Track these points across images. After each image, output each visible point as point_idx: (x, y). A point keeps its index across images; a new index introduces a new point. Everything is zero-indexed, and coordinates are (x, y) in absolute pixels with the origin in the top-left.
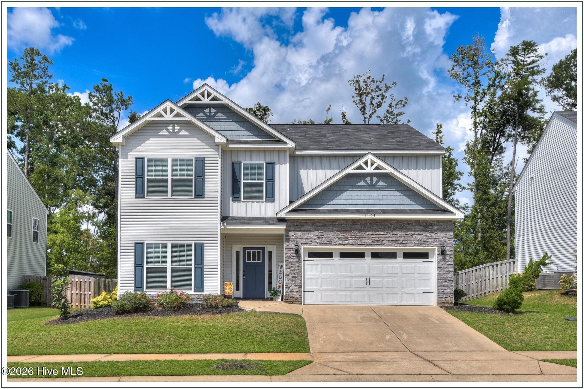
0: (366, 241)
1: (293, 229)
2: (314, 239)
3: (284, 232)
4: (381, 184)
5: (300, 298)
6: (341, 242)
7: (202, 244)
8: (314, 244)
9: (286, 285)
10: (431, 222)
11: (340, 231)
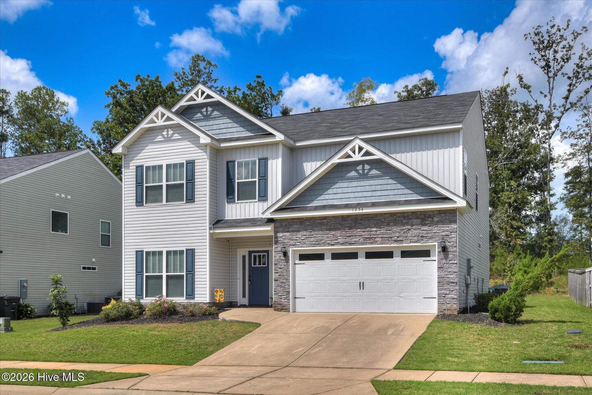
0: (357, 239)
1: (282, 230)
2: (303, 240)
3: (272, 234)
4: (374, 172)
5: (288, 305)
6: (330, 242)
7: (193, 250)
8: (302, 245)
9: (275, 291)
10: (431, 213)
11: (330, 230)
